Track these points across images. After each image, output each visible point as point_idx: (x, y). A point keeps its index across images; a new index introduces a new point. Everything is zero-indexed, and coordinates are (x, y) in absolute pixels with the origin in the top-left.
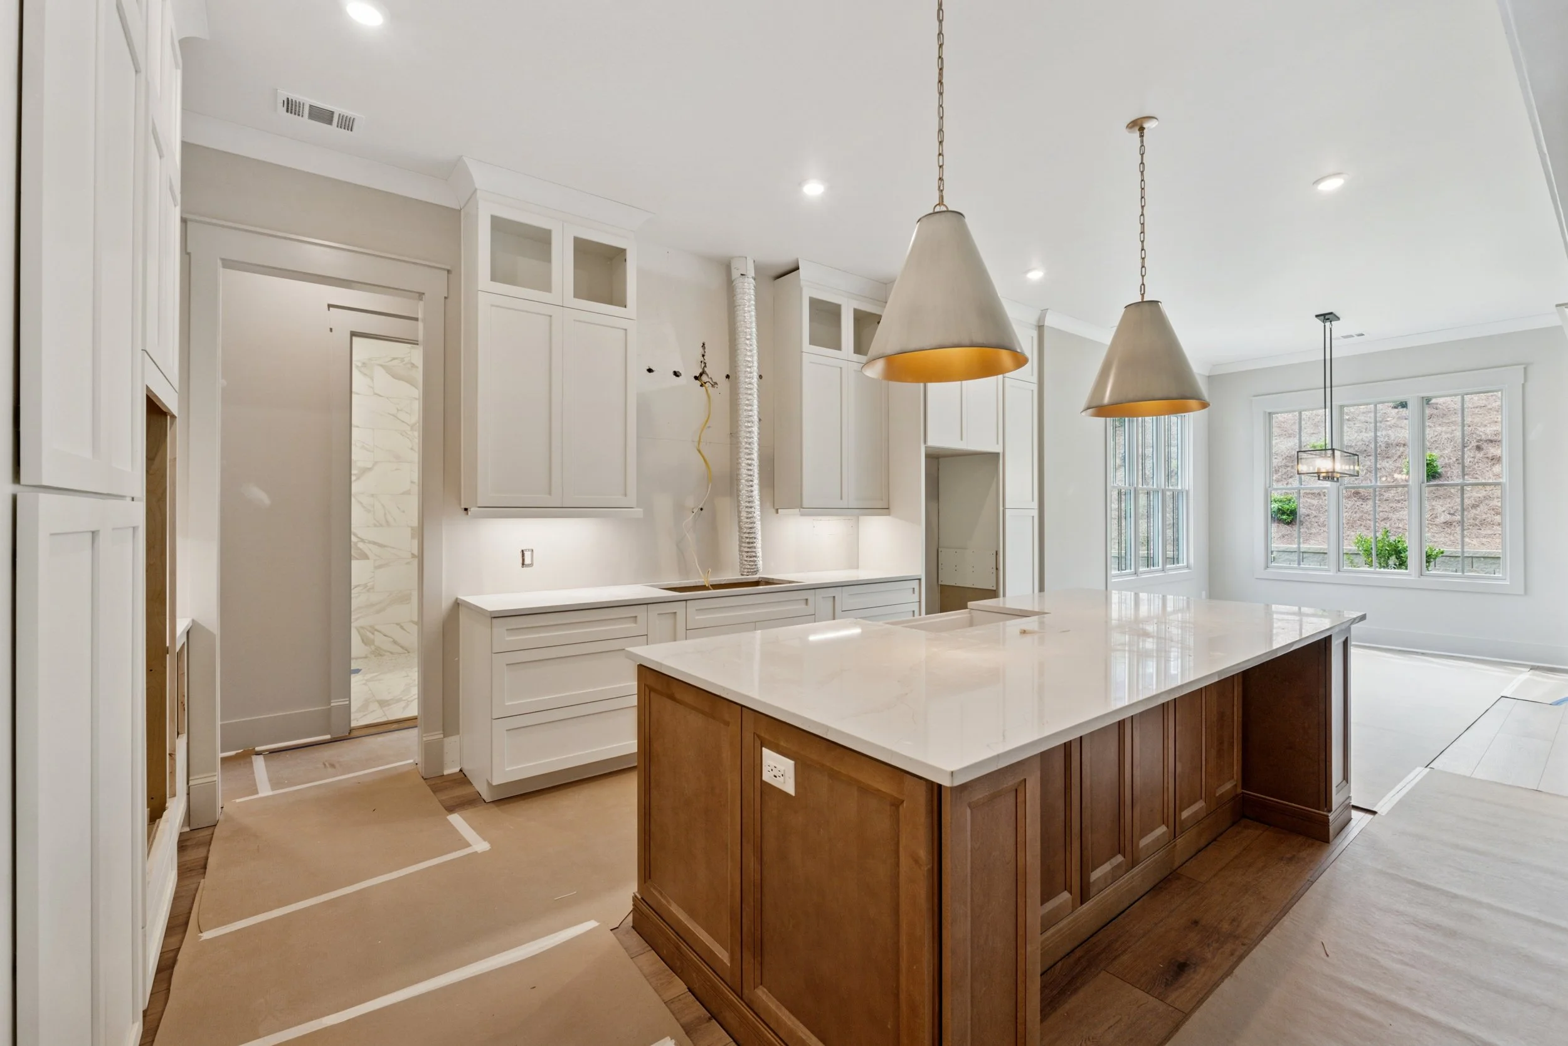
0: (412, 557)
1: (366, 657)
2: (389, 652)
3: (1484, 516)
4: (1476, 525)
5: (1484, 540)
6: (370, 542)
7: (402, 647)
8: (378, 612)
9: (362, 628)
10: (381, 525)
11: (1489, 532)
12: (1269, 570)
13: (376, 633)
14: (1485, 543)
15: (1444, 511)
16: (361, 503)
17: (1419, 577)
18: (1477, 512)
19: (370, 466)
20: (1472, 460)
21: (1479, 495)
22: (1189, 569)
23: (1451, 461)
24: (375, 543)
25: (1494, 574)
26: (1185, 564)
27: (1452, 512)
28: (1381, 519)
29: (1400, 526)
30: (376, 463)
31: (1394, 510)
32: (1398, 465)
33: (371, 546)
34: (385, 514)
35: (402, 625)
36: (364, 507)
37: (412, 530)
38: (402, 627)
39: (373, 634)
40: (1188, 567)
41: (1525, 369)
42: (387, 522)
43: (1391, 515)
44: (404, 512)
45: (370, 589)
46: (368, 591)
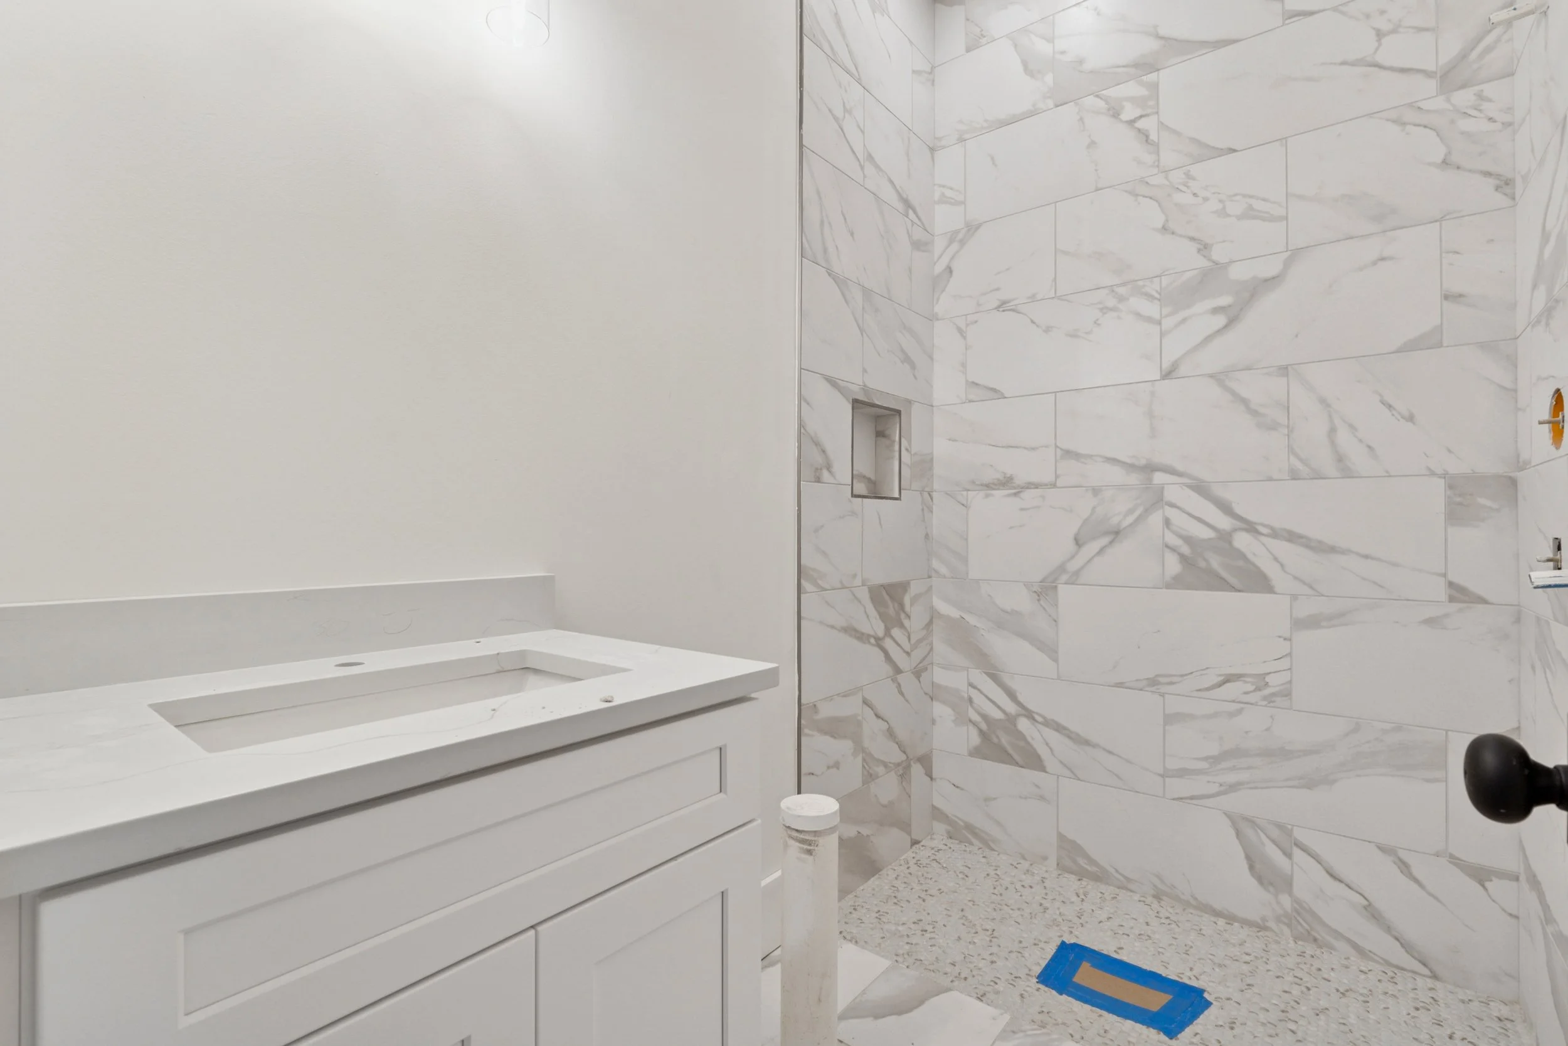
0: (1452, 599)
1: (1261, 927)
2: (1349, 941)
6: (1275, 534)
7: (1407, 946)
8: (1309, 783)
9: (1251, 822)
10: (1318, 476)
13: (1297, 853)
16: (1245, 402)
19: (1271, 268)
24: (1292, 537)
30: (1294, 255)
33: (1282, 548)
34: (1332, 431)
35: (1402, 854)
36: (1255, 413)
37: (1451, 487)
38: (1404, 867)
39: (1289, 855)
42: (1340, 459)
44: (1411, 418)
45: (1273, 695)
46: (1270, 699)
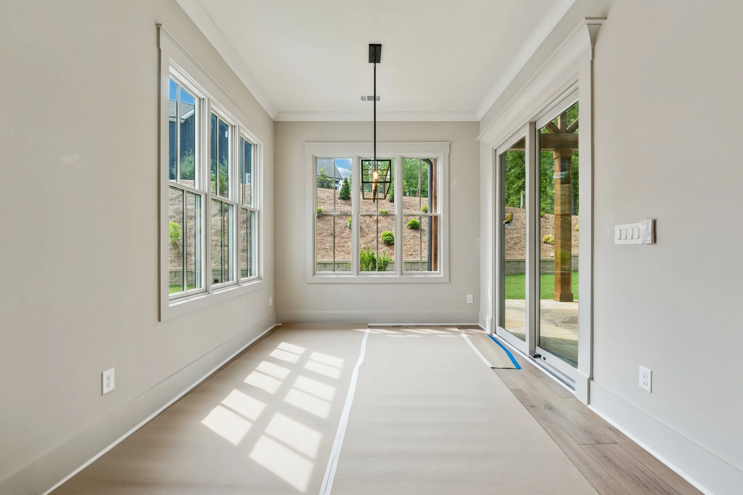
12: (316, 276)
15: (363, 243)
17: (401, 275)
18: (374, 243)
20: (369, 221)
21: (373, 236)
22: (260, 280)
23: (363, 221)
26: (257, 275)
27: (366, 243)
28: (342, 246)
29: (349, 249)
31: (346, 242)
32: (345, 222)
40: (259, 278)
41: (450, 144)
43: (345, 244)
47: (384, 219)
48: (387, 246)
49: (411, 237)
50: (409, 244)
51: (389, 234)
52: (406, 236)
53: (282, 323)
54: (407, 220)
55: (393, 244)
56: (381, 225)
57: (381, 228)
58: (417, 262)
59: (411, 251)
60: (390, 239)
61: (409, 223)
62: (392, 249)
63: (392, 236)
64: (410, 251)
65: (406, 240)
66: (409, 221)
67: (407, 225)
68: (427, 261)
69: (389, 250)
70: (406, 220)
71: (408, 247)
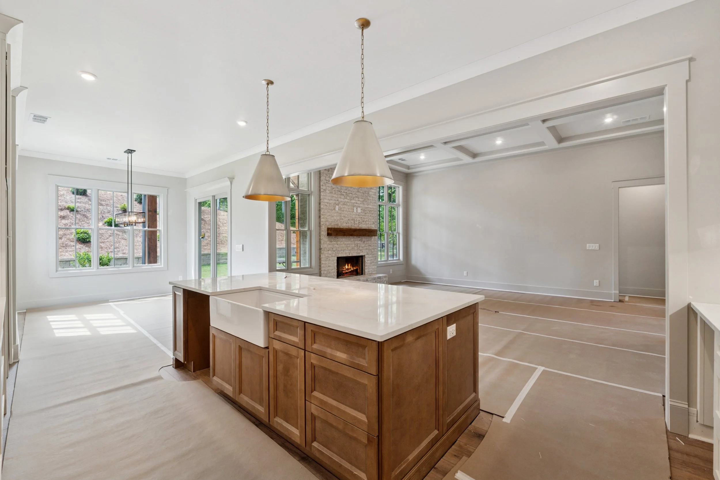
3: (66, 243)
4: (64, 246)
5: (71, 253)
11: (71, 249)
12: (58, 272)
14: (72, 255)
17: (133, 268)
25: (79, 267)
47: (72, 215)
48: (82, 244)
49: (110, 234)
50: (108, 242)
51: (83, 232)
52: (103, 234)
53: (26, 310)
54: (103, 217)
55: (90, 242)
56: (69, 222)
57: (70, 224)
58: (120, 258)
59: (112, 248)
60: (86, 236)
61: (106, 220)
62: (89, 247)
63: (88, 234)
64: (110, 248)
65: (104, 237)
66: (105, 218)
67: (104, 222)
68: (141, 257)
69: (84, 247)
70: (101, 217)
71: (107, 244)
